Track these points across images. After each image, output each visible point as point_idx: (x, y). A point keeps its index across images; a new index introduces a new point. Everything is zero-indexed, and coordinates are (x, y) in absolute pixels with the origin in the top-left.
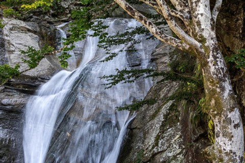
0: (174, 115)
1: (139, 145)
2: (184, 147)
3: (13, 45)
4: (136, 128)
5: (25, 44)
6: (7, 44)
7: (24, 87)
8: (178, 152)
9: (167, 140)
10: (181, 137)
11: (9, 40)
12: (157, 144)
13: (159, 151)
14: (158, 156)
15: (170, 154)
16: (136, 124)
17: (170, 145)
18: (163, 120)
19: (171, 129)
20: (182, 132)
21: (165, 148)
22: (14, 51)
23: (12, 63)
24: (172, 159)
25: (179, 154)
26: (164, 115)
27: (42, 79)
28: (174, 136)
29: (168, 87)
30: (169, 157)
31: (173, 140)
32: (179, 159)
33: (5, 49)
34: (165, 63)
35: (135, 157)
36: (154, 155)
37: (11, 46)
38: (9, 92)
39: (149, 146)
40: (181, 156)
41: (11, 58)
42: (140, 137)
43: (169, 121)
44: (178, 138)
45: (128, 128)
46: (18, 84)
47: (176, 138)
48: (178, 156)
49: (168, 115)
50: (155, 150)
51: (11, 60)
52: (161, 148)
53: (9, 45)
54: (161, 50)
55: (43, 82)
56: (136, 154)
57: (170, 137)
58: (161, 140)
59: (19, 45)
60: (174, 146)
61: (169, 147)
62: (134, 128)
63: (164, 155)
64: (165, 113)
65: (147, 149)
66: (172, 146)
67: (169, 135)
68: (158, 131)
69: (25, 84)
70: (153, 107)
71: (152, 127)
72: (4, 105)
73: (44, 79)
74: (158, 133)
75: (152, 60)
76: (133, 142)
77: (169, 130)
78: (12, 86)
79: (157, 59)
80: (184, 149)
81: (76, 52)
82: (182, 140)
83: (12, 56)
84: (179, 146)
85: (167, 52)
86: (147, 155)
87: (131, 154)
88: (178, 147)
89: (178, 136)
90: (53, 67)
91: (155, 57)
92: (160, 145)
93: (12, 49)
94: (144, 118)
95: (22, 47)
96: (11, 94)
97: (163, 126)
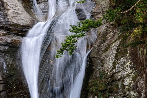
0: (123, 50)
1: (99, 68)
2: (134, 69)
3: (9, 6)
4: (94, 57)
5: (15, 5)
6: (6, 5)
7: (18, 32)
8: (130, 72)
9: (122, 65)
10: (131, 63)
11: (6, 2)
12: (115, 67)
13: (117, 71)
14: (116, 75)
15: (124, 73)
16: (93, 55)
17: (124, 68)
18: (116, 53)
19: (123, 58)
20: (131, 60)
21: (121, 69)
22: (10, 9)
23: (10, 17)
24: (126, 77)
25: (131, 73)
26: (116, 50)
27: (28, 27)
28: (126, 62)
29: (112, 33)
30: (124, 75)
31: (126, 65)
32: (131, 76)
33: (4, 8)
34: (101, 18)
35: (98, 75)
36: (114, 74)
37: (8, 6)
38: (10, 35)
39: (109, 68)
40: (132, 74)
41: (9, 13)
42: (99, 63)
43: (120, 53)
44: (129, 64)
45: (88, 57)
46: (15, 30)
47: (127, 64)
48: (130, 75)
49: (119, 50)
50: (114, 70)
51: (9, 15)
52: (118, 69)
53: (7, 5)
54: (96, 10)
55: (29, 29)
56: (98, 73)
57: (124, 63)
58: (117, 65)
59: (12, 6)
60: (127, 68)
61: (123, 69)
62: (92, 58)
63: (120, 74)
64: (117, 49)
65: (108, 70)
66: (126, 69)
67: (122, 62)
68: (114, 60)
69: (18, 30)
70: (104, 45)
71: (107, 57)
72: (9, 43)
73: (29, 27)
74: (114, 61)
75: (92, 16)
76: (93, 66)
77: (122, 59)
78: (11, 31)
79: (95, 15)
80: (134, 70)
81: (43, 10)
82: (132, 65)
83: (9, 12)
84: (131, 69)
85: (101, 11)
86: (108, 74)
87: (94, 73)
88: (129, 69)
89: (129, 63)
90: (33, 19)
91: (94, 14)
92: (117, 68)
93: (9, 8)
94: (98, 51)
95: (14, 7)
96: (11, 36)
97: (116, 56)
